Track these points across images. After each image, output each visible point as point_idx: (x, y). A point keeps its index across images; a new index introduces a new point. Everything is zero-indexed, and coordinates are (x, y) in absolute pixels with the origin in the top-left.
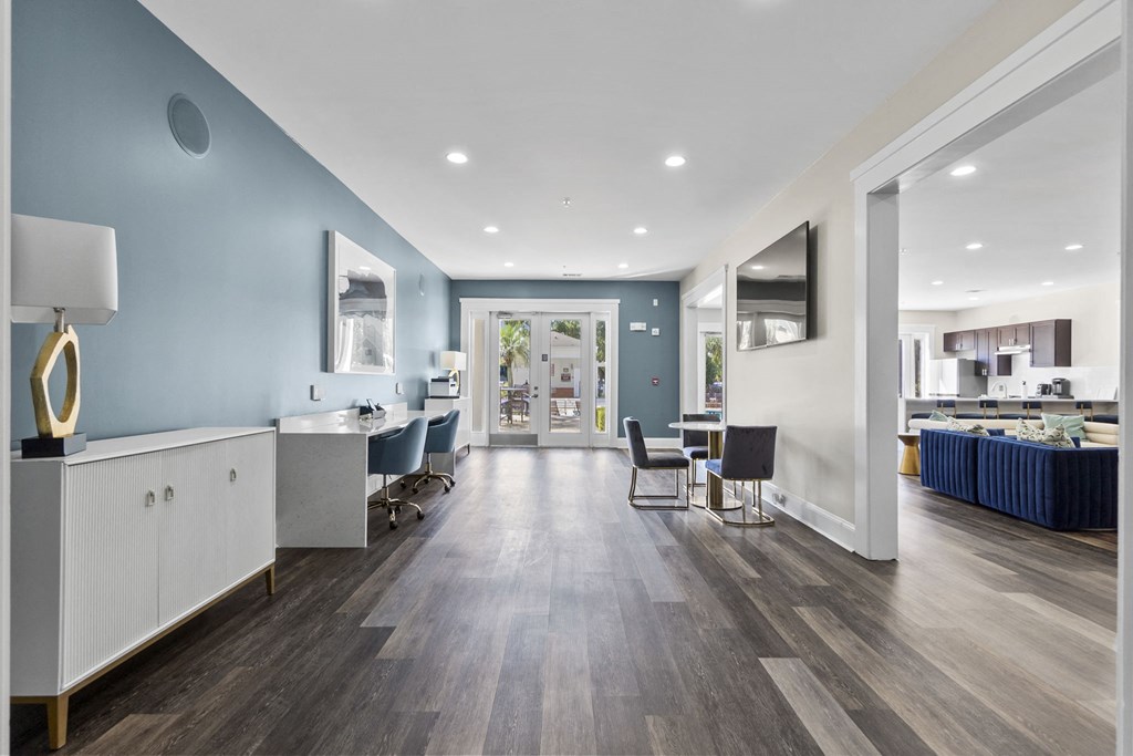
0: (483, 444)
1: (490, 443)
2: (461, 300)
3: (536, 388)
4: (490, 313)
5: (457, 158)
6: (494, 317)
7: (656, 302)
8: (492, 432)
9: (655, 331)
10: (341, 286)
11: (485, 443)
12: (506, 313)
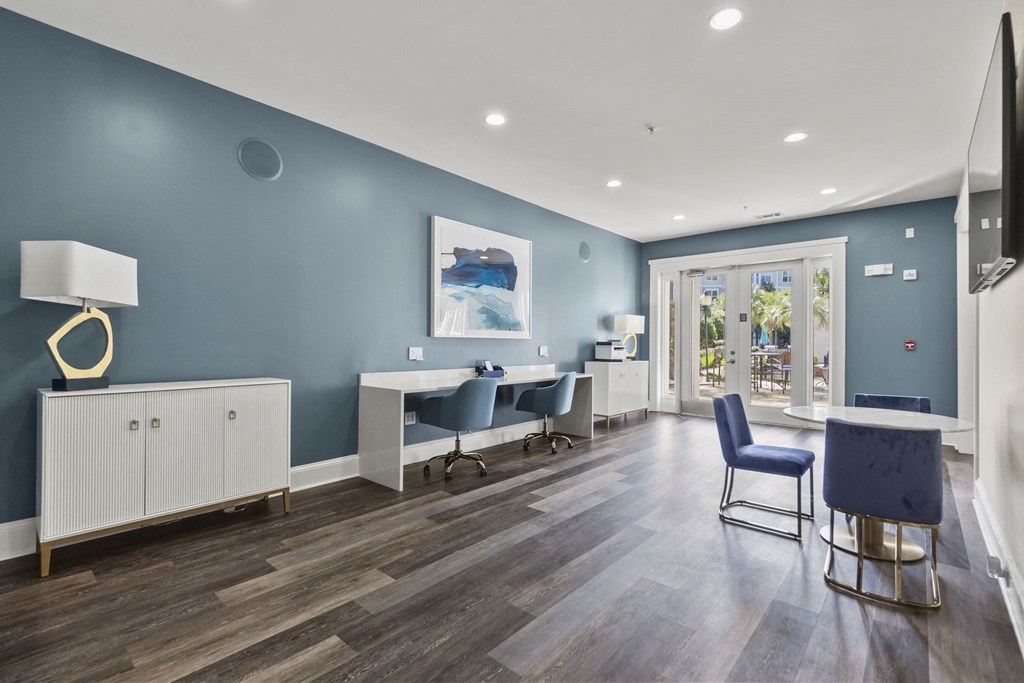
0: (673, 411)
1: (682, 411)
2: (650, 262)
3: (733, 353)
4: (681, 272)
5: (496, 120)
6: (685, 276)
7: (910, 233)
8: (685, 398)
9: (909, 274)
10: (443, 261)
11: (675, 409)
12: (698, 271)
